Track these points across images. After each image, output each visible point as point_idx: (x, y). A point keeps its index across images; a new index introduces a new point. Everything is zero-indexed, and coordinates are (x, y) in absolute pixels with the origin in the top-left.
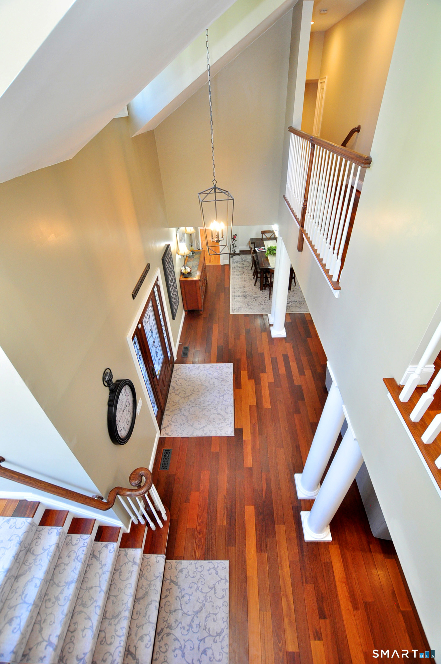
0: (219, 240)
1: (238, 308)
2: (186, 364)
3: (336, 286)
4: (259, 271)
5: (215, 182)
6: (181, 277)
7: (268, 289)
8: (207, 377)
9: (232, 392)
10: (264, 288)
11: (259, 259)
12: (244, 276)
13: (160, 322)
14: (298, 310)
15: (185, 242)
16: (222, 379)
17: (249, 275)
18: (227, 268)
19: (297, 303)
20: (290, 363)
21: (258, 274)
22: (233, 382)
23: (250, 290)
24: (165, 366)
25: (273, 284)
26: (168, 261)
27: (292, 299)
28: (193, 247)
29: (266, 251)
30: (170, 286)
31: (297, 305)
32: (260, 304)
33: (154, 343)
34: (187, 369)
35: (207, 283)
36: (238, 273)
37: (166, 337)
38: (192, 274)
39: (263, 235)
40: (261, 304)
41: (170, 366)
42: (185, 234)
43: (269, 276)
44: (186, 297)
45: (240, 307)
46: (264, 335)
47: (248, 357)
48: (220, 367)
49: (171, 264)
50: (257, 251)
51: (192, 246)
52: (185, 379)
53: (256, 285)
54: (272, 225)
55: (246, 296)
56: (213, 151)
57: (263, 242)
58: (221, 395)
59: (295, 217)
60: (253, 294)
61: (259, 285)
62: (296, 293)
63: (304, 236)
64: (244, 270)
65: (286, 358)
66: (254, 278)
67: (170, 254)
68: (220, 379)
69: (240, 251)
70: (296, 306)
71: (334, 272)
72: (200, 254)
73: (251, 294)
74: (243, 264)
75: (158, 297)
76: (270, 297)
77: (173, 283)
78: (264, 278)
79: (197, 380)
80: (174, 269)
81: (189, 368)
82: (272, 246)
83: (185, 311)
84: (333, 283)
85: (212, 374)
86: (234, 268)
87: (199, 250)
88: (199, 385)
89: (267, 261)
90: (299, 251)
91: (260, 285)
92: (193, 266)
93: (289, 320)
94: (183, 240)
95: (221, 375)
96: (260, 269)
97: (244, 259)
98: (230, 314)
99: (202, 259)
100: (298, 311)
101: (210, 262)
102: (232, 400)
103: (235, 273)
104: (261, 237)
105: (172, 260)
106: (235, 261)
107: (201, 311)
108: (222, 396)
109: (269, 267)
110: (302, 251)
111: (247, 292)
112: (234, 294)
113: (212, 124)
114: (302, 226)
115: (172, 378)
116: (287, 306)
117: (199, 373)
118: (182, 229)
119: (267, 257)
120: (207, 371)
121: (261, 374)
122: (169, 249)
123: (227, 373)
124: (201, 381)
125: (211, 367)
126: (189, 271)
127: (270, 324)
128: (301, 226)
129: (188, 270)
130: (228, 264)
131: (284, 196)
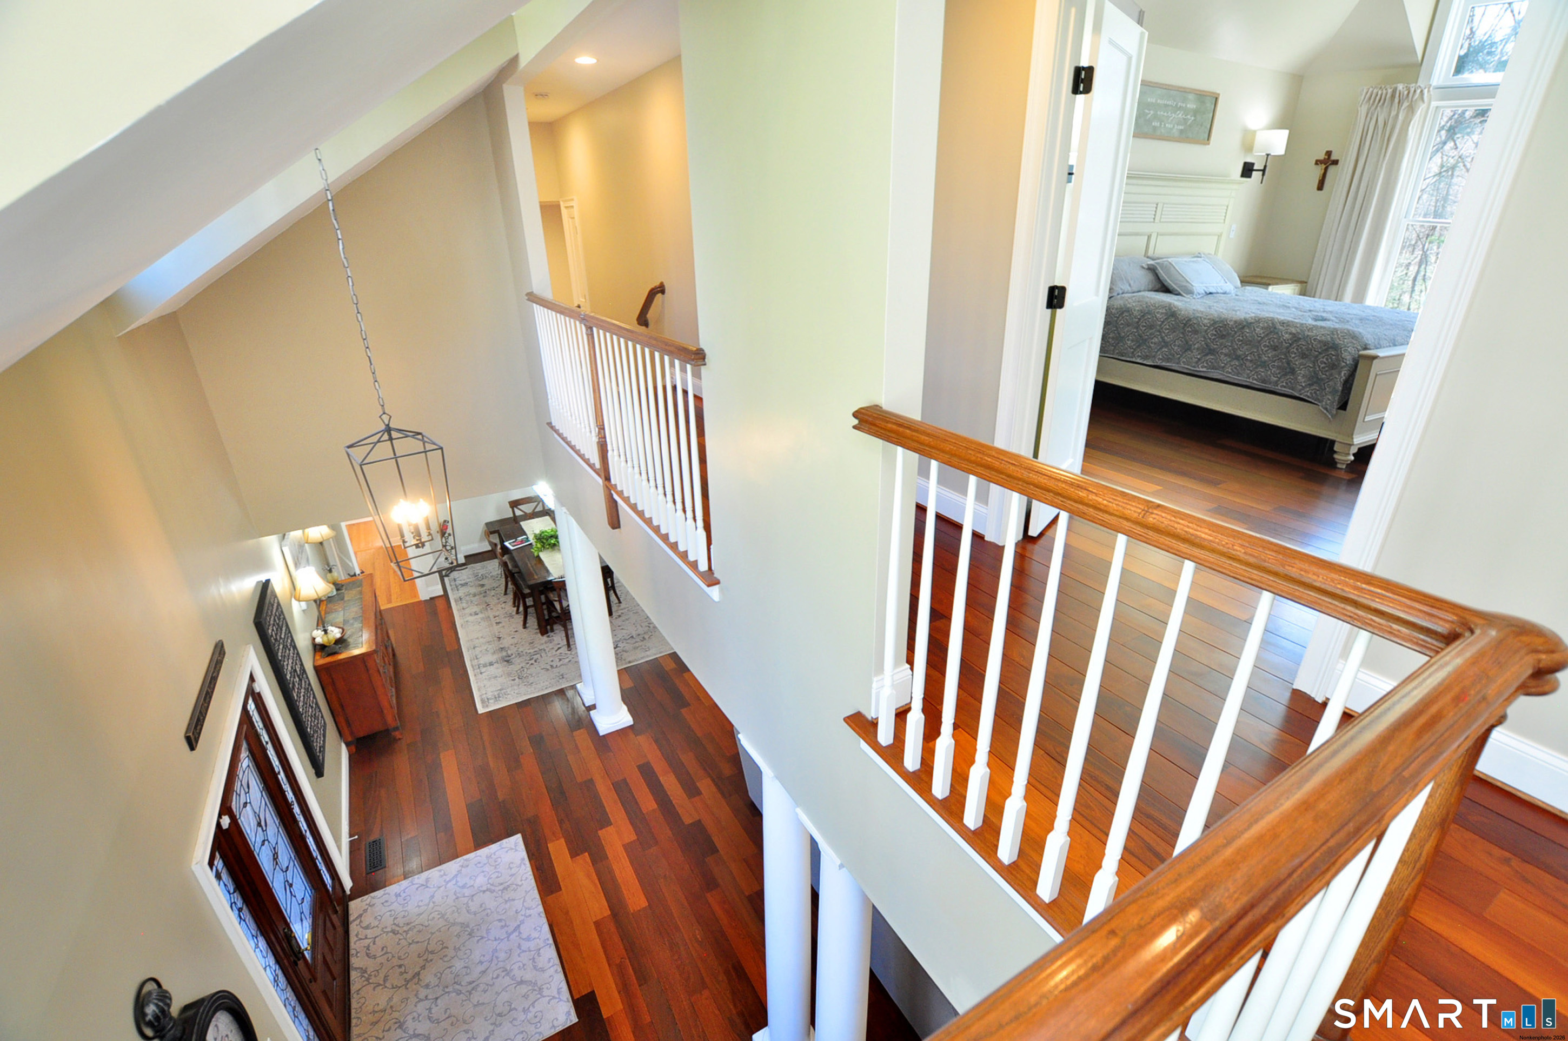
0: (423, 540)
1: (496, 693)
2: (385, 887)
3: (710, 578)
4: (527, 591)
5: (385, 418)
6: (317, 657)
7: (560, 627)
8: (457, 898)
9: (541, 909)
10: (549, 627)
11: (520, 564)
12: (491, 613)
13: (283, 792)
14: (643, 654)
15: (309, 565)
16: (501, 887)
17: (506, 606)
18: (441, 605)
19: (634, 640)
20: (661, 779)
21: (527, 600)
22: (533, 881)
23: (515, 641)
24: (321, 916)
25: (569, 612)
26: (272, 622)
27: (622, 634)
28: (335, 574)
29: (531, 544)
30: (293, 688)
31: (637, 645)
32: (549, 667)
33: (275, 857)
34: (394, 898)
35: (394, 655)
36: (474, 610)
37: (308, 832)
38: (349, 640)
39: (515, 509)
40: (552, 666)
41: (336, 912)
42: (306, 545)
43: (553, 596)
44: (342, 706)
45: (500, 690)
46: (581, 736)
47: (555, 805)
48: (488, 857)
49: (284, 629)
50: (512, 548)
51: (330, 571)
52: (393, 932)
53: (527, 625)
54: (534, 487)
55: (507, 659)
56: (369, 355)
57: (521, 526)
58: (511, 929)
59: (587, 461)
60: (526, 649)
61: (536, 624)
62: (627, 620)
63: (616, 497)
64: (487, 599)
65: (647, 771)
66: (518, 612)
67: (275, 605)
68: (497, 889)
69: (466, 557)
70: (635, 648)
71: (698, 553)
72: (361, 585)
73: (520, 650)
74: (483, 586)
75: (261, 725)
76: (569, 645)
77: (298, 676)
78: (543, 604)
79: (431, 917)
80: (292, 640)
81: (397, 895)
82: (544, 529)
83: (347, 745)
84: (702, 575)
85: (472, 883)
86: (461, 599)
87: (352, 576)
88: (439, 930)
89: (539, 566)
90: (614, 528)
91: (539, 625)
92: (345, 622)
93: (629, 684)
94: (303, 562)
95: (498, 877)
96: (530, 587)
97: (482, 572)
98: (480, 712)
99: (368, 597)
100: (642, 658)
101: (390, 601)
102: (546, 928)
103: (467, 611)
104: (512, 515)
105: (284, 618)
106: (458, 582)
107: (397, 729)
108: (515, 930)
109: (549, 576)
110: (619, 527)
111: (508, 648)
112: (475, 663)
113: (355, 302)
114: (607, 478)
115: (352, 945)
116: (616, 654)
117: (432, 897)
118: (296, 534)
119: (538, 556)
120: (454, 882)
121: (600, 832)
122: (269, 591)
123: (511, 866)
124: (443, 916)
125: (462, 866)
126: (338, 636)
127: (587, 705)
128: (603, 477)
129: (335, 633)
130: (442, 593)
131: (550, 424)
